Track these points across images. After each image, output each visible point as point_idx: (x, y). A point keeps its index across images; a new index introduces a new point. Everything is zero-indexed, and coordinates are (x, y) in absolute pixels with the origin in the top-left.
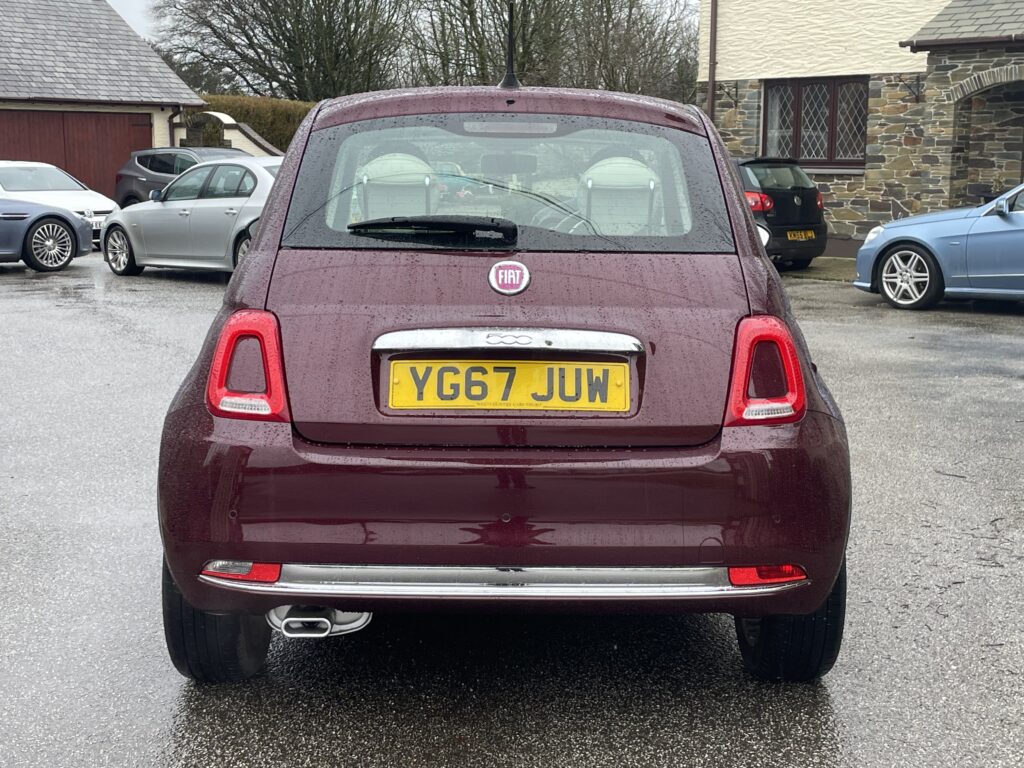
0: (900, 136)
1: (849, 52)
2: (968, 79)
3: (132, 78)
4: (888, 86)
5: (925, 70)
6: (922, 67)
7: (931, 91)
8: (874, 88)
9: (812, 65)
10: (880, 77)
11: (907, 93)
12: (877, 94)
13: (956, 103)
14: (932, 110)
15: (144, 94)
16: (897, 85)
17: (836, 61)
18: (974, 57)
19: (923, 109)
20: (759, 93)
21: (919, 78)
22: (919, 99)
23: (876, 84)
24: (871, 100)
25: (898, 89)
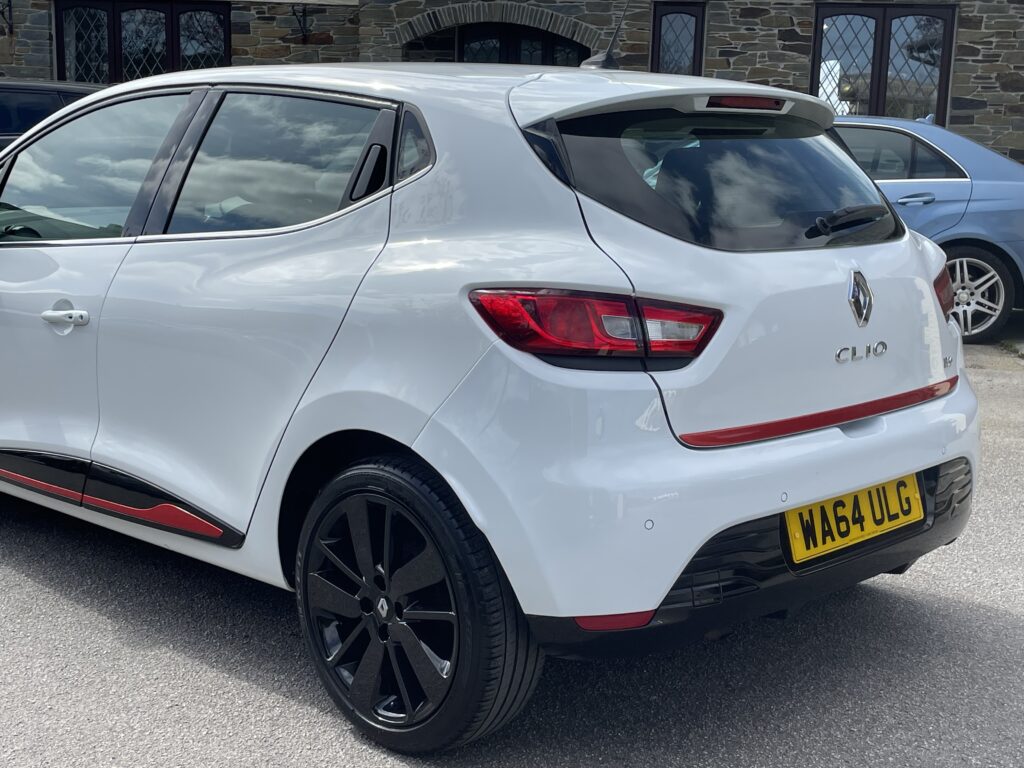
2: (419, 16)
4: (259, 18)
7: (368, 29)
8: (238, 20)
11: (287, 30)
12: (244, 29)
13: (407, 47)
16: (272, 19)
20: (50, 16)
21: (307, 11)
22: (306, 39)
23: (242, 16)
24: (236, 39)
25: (275, 24)
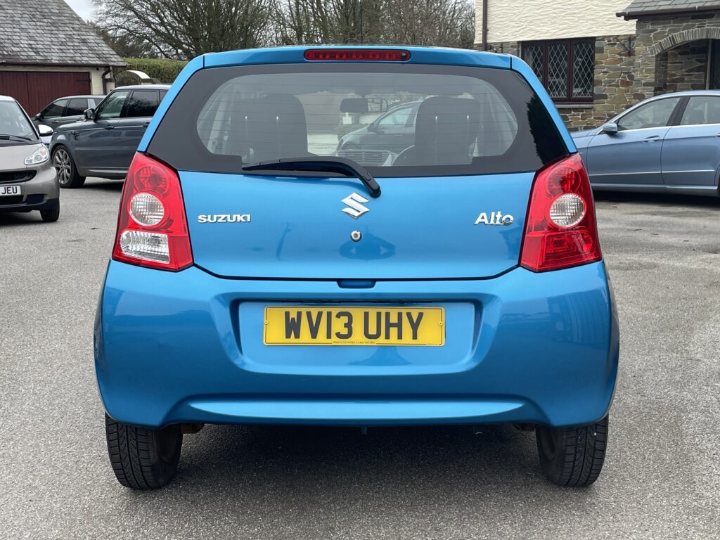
0: (618, 80)
1: (581, 21)
2: (665, 39)
3: (76, 48)
4: (609, 44)
5: (634, 33)
6: (633, 30)
7: (639, 48)
8: (599, 46)
9: (554, 31)
10: (603, 38)
11: (622, 49)
12: (601, 50)
13: (657, 56)
14: (640, 61)
15: (84, 59)
16: (615, 44)
17: (572, 28)
18: (669, 23)
19: (634, 60)
20: (518, 51)
21: (630, 39)
22: (630, 53)
23: (600, 44)
24: (597, 56)
25: (616, 46)
